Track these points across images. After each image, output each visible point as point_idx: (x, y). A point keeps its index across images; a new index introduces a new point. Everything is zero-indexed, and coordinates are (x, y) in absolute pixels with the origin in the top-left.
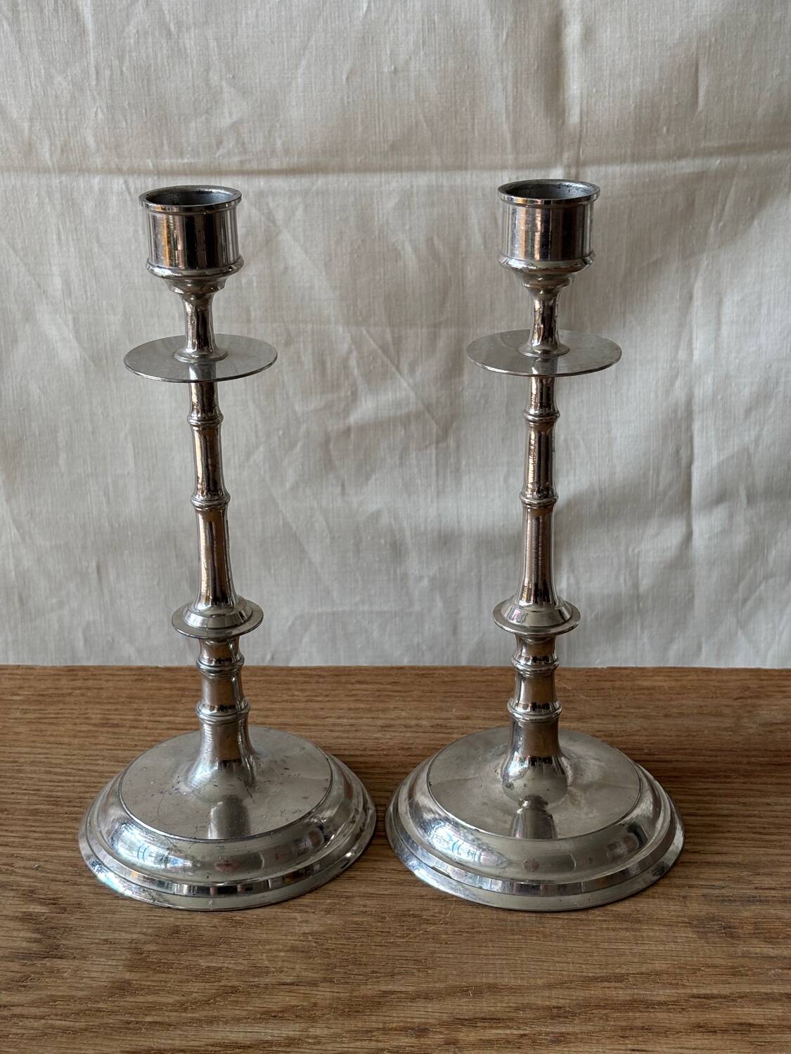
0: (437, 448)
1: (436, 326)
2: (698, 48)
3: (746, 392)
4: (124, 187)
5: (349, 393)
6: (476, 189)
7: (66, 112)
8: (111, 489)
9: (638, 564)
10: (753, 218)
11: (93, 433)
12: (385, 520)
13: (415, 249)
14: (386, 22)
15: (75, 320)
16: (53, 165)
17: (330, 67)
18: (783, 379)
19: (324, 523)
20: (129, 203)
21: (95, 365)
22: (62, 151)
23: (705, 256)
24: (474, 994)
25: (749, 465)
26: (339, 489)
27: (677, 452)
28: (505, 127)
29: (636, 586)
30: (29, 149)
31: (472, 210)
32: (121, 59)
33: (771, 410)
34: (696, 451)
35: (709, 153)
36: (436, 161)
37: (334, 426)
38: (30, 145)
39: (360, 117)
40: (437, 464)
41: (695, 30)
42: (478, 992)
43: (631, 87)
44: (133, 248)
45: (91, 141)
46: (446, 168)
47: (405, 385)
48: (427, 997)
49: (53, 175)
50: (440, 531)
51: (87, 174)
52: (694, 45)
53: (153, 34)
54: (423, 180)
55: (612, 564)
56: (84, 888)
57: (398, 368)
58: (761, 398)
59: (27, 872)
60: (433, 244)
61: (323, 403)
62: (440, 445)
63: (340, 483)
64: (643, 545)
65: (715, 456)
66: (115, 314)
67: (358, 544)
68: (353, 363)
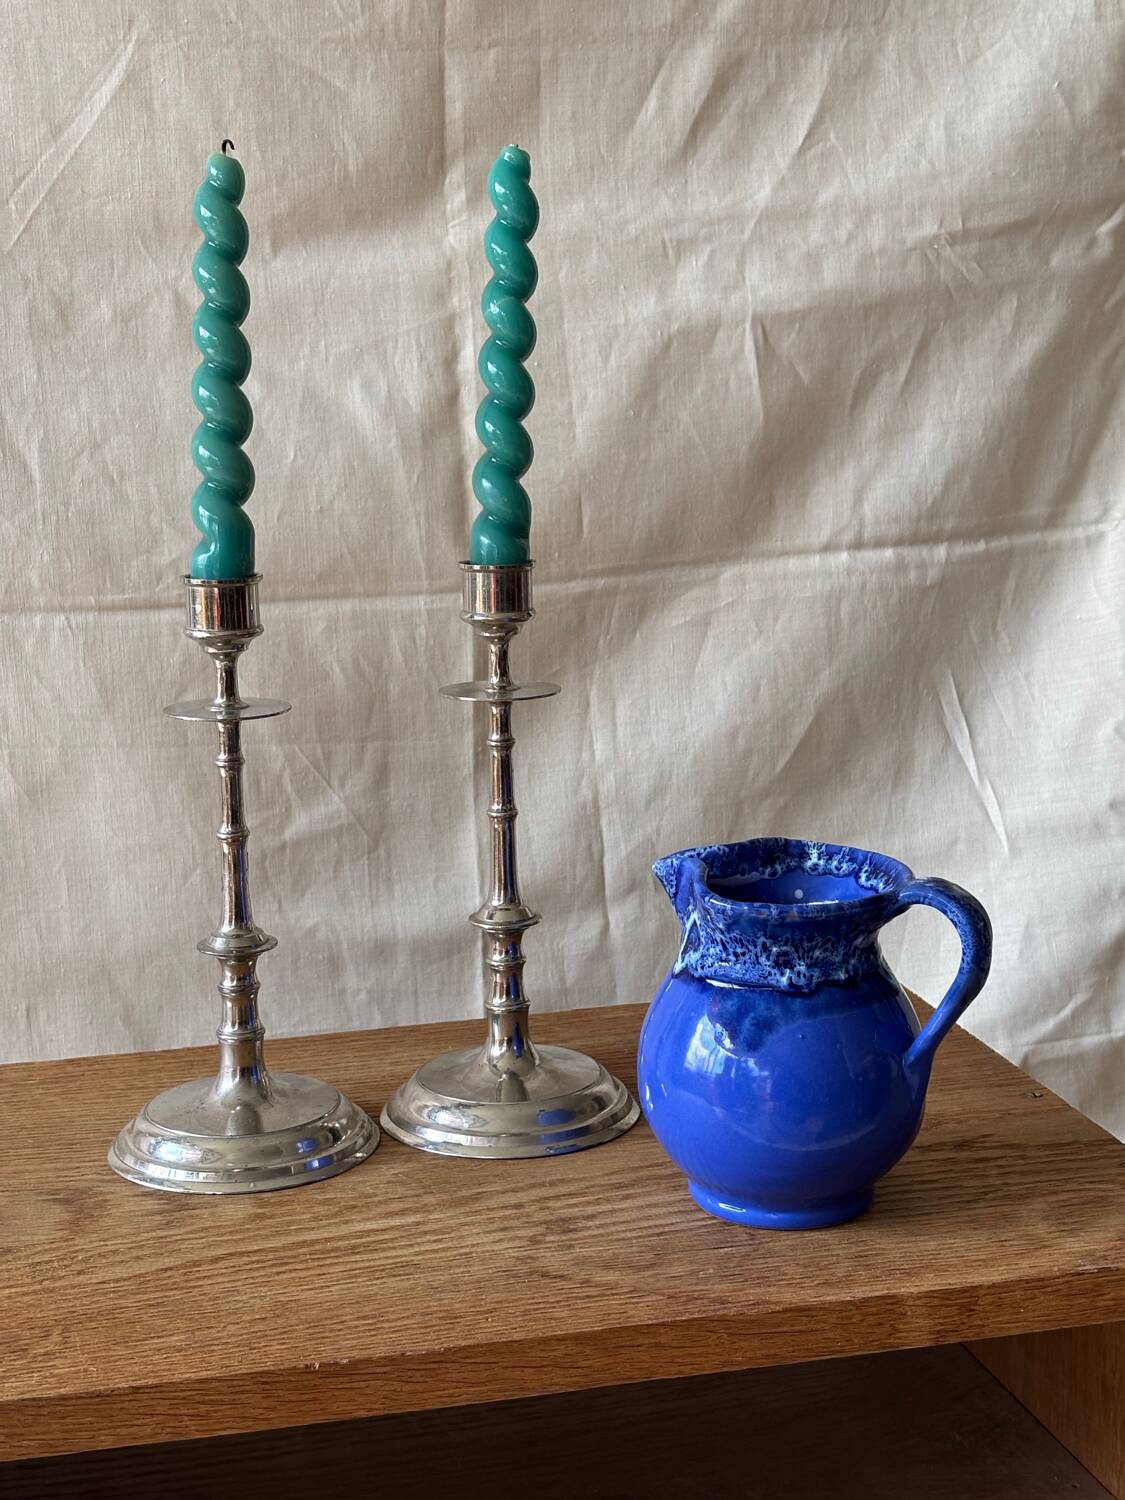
0: (368, 859)
2: (580, 485)
3: (645, 785)
4: (66, 623)
5: (284, 810)
6: (396, 612)
7: (13, 555)
8: (43, 925)
9: (563, 958)
10: (635, 630)
11: (26, 868)
12: (322, 934)
13: (343, 669)
14: (312, 468)
15: (12, 756)
17: (262, 508)
18: (675, 772)
20: (70, 638)
21: (30, 799)
22: (6, 591)
23: (597, 665)
24: (551, 1185)
27: (590, 846)
28: (420, 556)
29: (562, 979)
31: (392, 631)
32: (67, 505)
33: (667, 802)
34: (606, 845)
35: (595, 575)
36: (359, 588)
37: (271, 842)
39: (290, 550)
40: (370, 875)
41: (576, 471)
42: (552, 1184)
44: (73, 681)
45: (36, 583)
46: (367, 595)
47: (336, 798)
48: (513, 1191)
50: (377, 940)
51: (28, 614)
52: (577, 483)
53: (97, 482)
54: (347, 606)
55: (539, 961)
57: (328, 783)
58: (658, 790)
60: (359, 665)
61: (259, 821)
62: (372, 855)
63: (277, 900)
64: (566, 940)
65: (623, 847)
66: (52, 747)
67: (296, 961)
68: (286, 780)
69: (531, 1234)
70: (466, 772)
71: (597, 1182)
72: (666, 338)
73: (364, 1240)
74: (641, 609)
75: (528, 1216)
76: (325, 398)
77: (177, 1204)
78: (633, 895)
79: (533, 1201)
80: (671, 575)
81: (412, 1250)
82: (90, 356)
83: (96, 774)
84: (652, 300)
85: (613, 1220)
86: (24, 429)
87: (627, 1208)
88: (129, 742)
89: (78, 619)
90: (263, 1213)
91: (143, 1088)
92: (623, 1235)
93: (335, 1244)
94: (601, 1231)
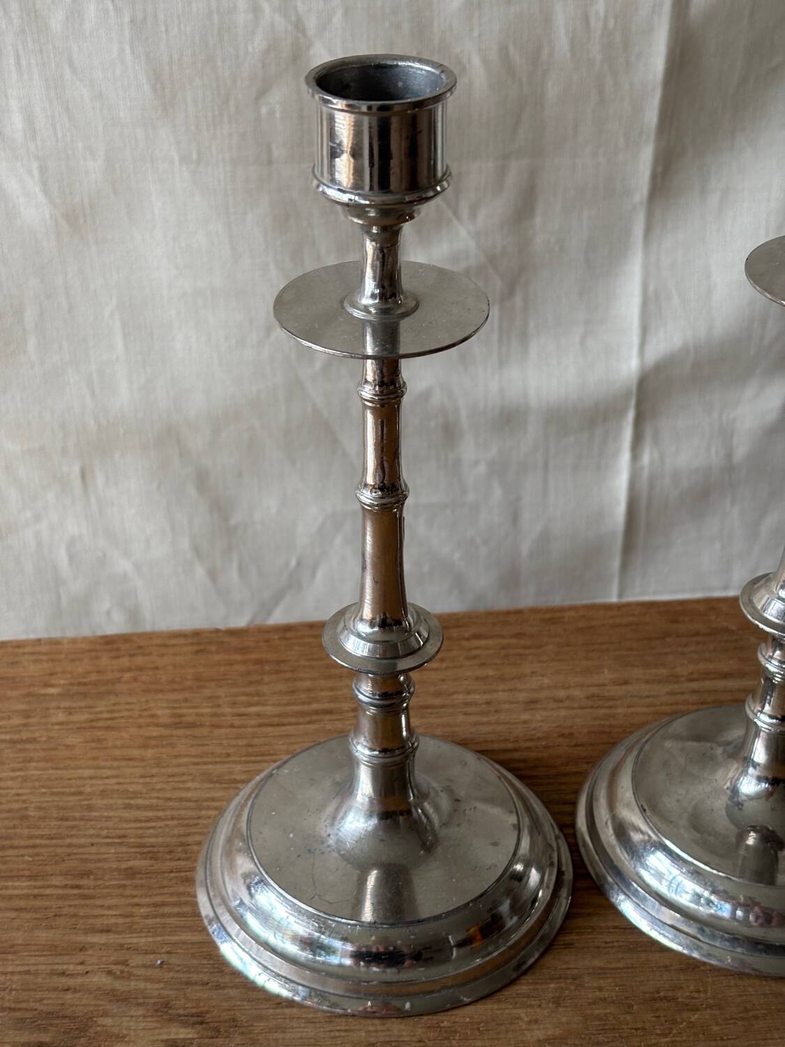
0: (501, 308)
1: (505, 157)
8: (95, 378)
9: (733, 431)
11: (70, 310)
12: (437, 399)
13: (485, 62)
15: (43, 170)
21: (70, 225)
29: (729, 455)
31: (558, 8)
44: (118, 72)
47: (464, 233)
50: (503, 407)
55: (703, 433)
56: (232, 992)
57: (455, 213)
59: (150, 972)
60: (507, 55)
62: (505, 304)
64: (739, 410)
66: (95, 160)
83: (153, 198)
88: (195, 156)
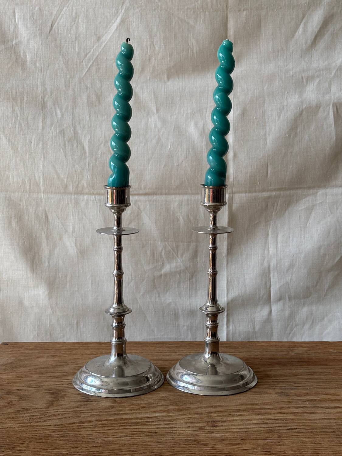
0: (189, 282)
1: (189, 242)
2: (268, 159)
3: (286, 264)
4: (94, 199)
5: (162, 264)
7: (78, 176)
8: (83, 295)
9: (255, 321)
10: (286, 210)
11: (78, 277)
12: (173, 305)
13: (183, 218)
14: (176, 151)
15: (76, 240)
16: (73, 192)
17: (159, 164)
18: (298, 260)
19: (152, 307)
20: (95, 203)
21: (81, 254)
22: (76, 187)
23: (272, 222)
24: (215, 407)
25: (289, 288)
26: (158, 295)
27: (266, 283)
29: (254, 328)
30: (66, 187)
32: (96, 160)
33: (294, 270)
34: (272, 283)
35: (272, 190)
37: (157, 274)
38: (66, 185)
39: (167, 178)
40: (189, 287)
41: (266, 155)
42: (216, 407)
43: (248, 171)
44: (96, 217)
45: (85, 185)
46: (193, 194)
47: (179, 261)
48: (201, 408)
49: (72, 195)
51: (83, 195)
52: (267, 158)
53: (106, 153)
54: (186, 197)
55: (246, 321)
57: (177, 255)
58: (291, 266)
60: (188, 216)
61: (153, 267)
62: (190, 281)
63: (158, 293)
64: (256, 315)
65: (278, 285)
66: (88, 238)
67: (163, 314)
68: (163, 254)
69: (201, 426)
70: (224, 255)
71: (232, 408)
72: (301, 110)
73: (142, 420)
74: (288, 203)
75: (203, 418)
76: (182, 128)
77: (87, 398)
78: (282, 301)
79: (207, 413)
80: (300, 192)
81: (157, 427)
82: (106, 112)
83: (102, 248)
84: (297, 97)
85: (232, 424)
86: (84, 136)
87: (238, 420)
89: (98, 197)
90: (113, 406)
91: (96, 355)
92: (233, 430)
93: (132, 421)
94: (226, 428)
